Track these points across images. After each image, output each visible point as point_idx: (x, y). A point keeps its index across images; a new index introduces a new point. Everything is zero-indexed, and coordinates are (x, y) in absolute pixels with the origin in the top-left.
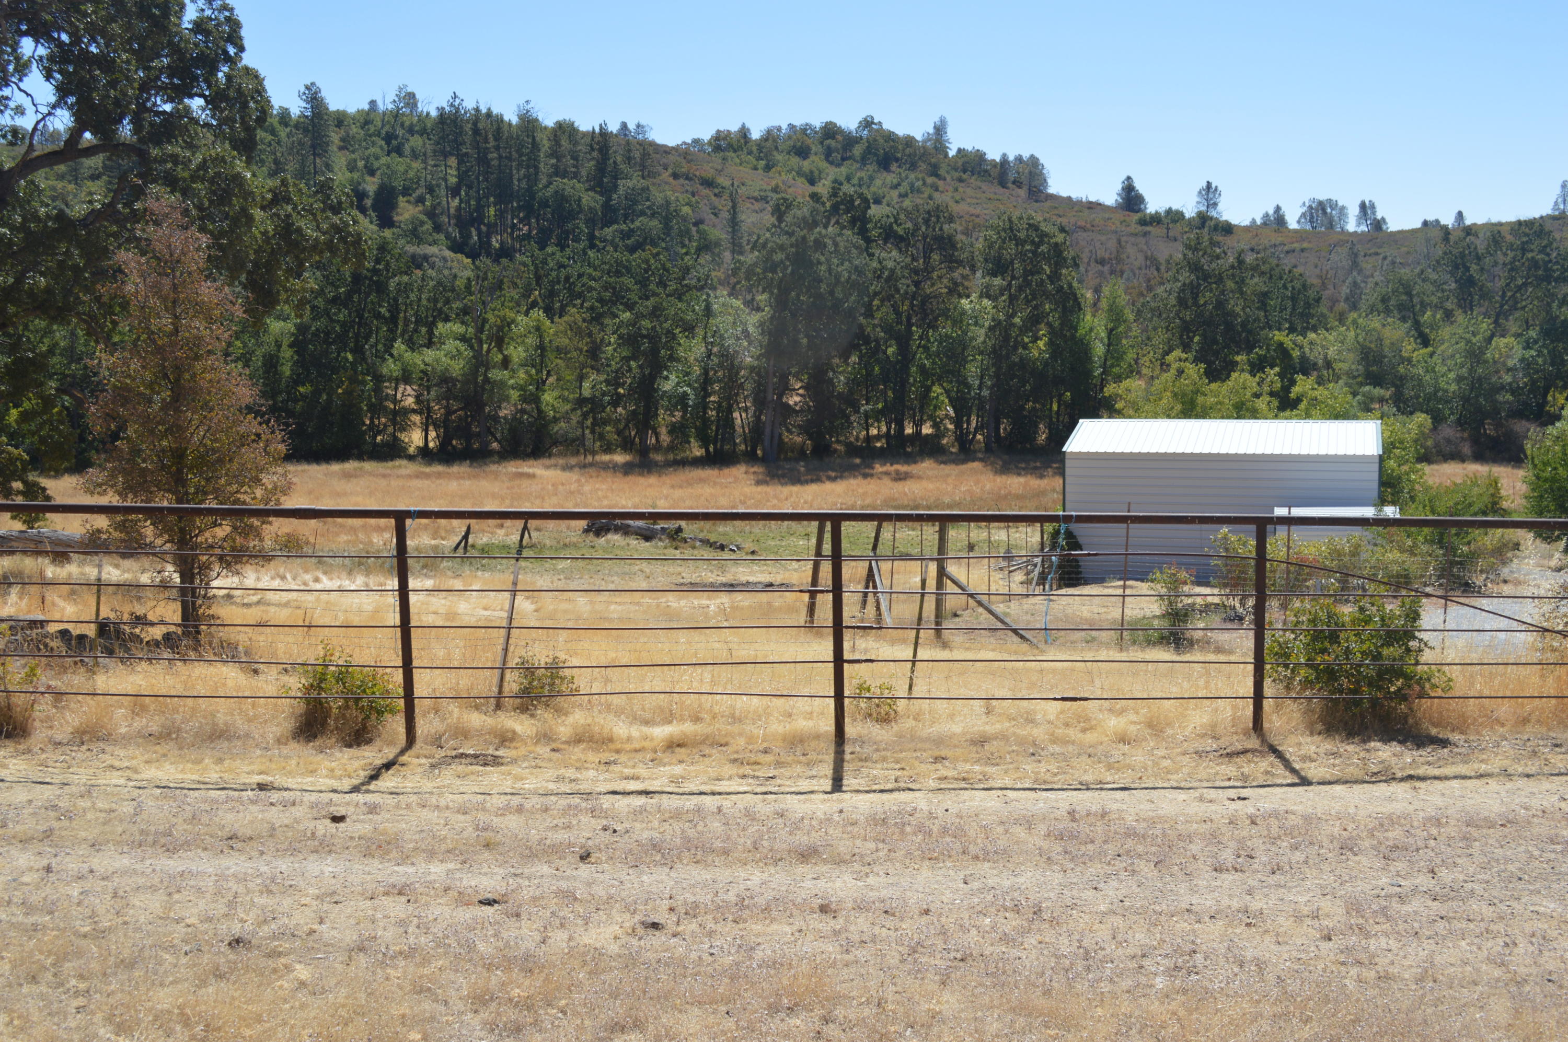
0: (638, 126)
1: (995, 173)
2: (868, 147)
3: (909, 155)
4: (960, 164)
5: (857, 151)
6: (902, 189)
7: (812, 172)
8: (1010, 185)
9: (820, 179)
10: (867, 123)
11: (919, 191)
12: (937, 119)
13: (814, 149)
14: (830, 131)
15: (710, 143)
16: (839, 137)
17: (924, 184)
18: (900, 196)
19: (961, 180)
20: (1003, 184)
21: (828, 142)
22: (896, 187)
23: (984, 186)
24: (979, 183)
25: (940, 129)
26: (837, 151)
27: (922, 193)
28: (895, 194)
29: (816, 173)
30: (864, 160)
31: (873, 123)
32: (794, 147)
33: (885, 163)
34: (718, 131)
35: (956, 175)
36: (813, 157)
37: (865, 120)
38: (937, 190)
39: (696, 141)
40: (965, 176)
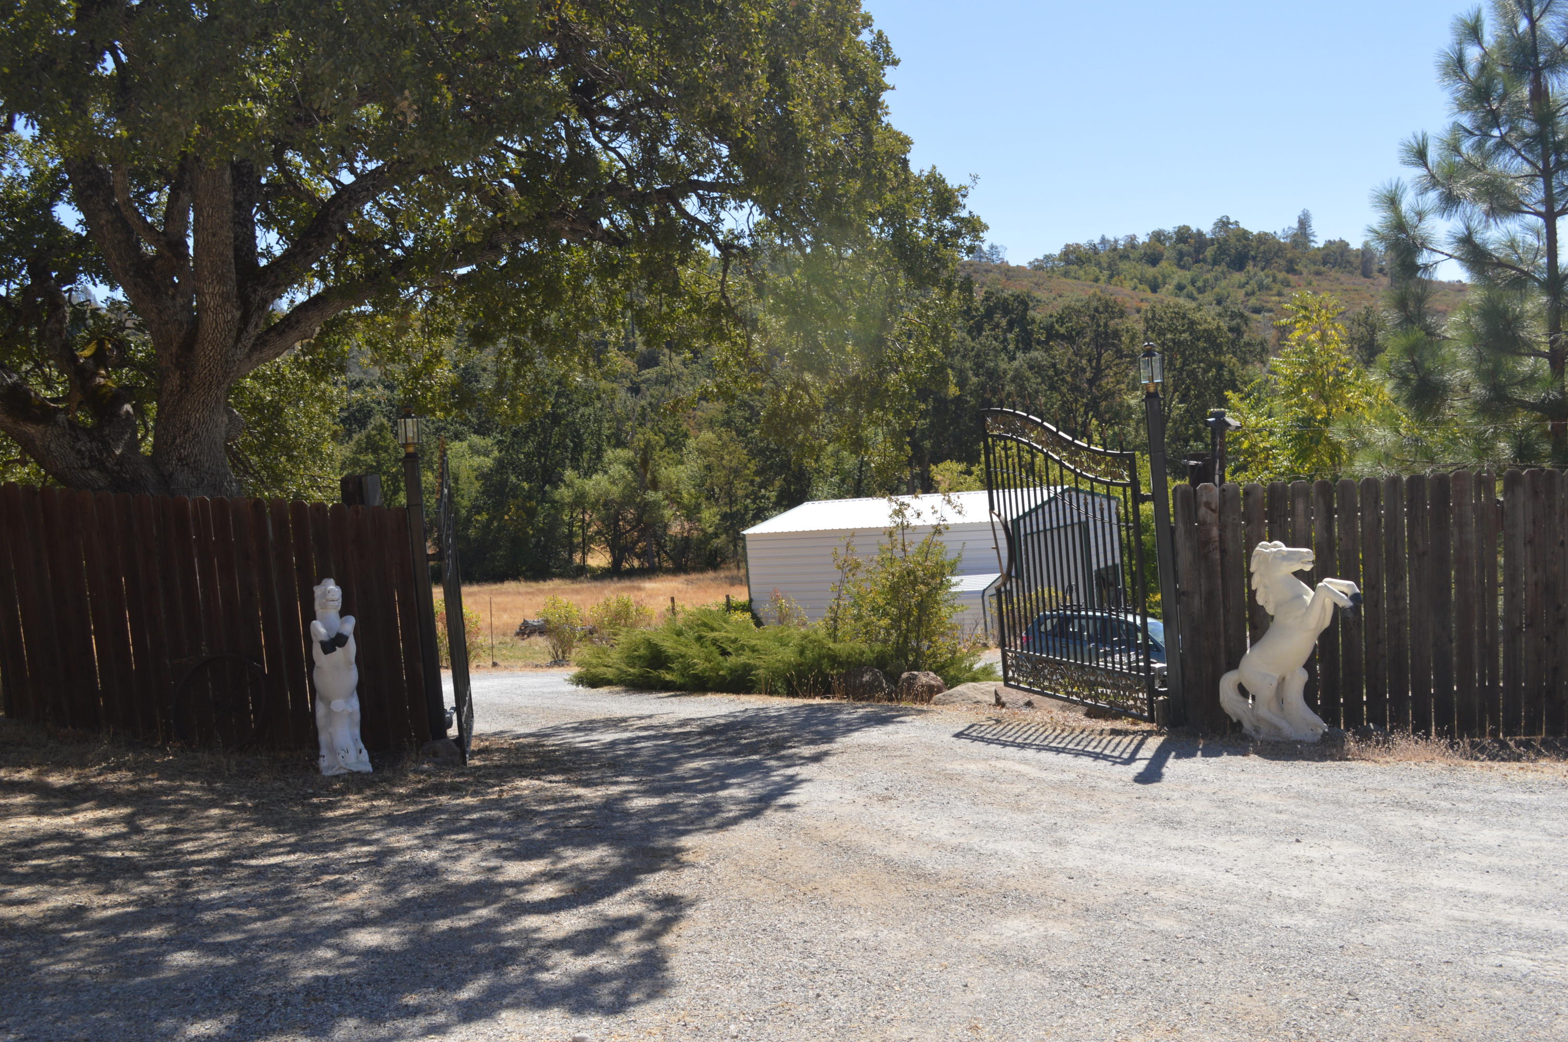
0: (992, 247)
1: (1357, 262)
2: (1219, 248)
3: (1264, 252)
4: (1320, 258)
5: (1209, 252)
6: (1249, 288)
7: (1155, 278)
8: (1376, 274)
9: (1165, 283)
10: (1224, 224)
11: (1268, 288)
12: (1300, 213)
13: (1166, 254)
14: (1183, 235)
15: (1060, 255)
16: (1192, 241)
17: (1274, 280)
18: (1247, 294)
19: (1318, 273)
20: (1366, 274)
21: (1181, 246)
22: (1242, 286)
23: (1344, 278)
24: (1338, 275)
25: (1304, 223)
26: (1189, 255)
27: (1270, 289)
28: (1242, 292)
29: (1160, 280)
30: (1215, 262)
31: (1229, 223)
32: (1145, 254)
33: (1239, 262)
34: (1067, 246)
35: (1313, 268)
36: (1164, 264)
37: (1221, 220)
38: (1288, 285)
39: (1047, 257)
40: (1323, 269)
